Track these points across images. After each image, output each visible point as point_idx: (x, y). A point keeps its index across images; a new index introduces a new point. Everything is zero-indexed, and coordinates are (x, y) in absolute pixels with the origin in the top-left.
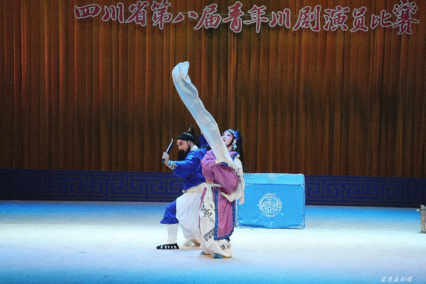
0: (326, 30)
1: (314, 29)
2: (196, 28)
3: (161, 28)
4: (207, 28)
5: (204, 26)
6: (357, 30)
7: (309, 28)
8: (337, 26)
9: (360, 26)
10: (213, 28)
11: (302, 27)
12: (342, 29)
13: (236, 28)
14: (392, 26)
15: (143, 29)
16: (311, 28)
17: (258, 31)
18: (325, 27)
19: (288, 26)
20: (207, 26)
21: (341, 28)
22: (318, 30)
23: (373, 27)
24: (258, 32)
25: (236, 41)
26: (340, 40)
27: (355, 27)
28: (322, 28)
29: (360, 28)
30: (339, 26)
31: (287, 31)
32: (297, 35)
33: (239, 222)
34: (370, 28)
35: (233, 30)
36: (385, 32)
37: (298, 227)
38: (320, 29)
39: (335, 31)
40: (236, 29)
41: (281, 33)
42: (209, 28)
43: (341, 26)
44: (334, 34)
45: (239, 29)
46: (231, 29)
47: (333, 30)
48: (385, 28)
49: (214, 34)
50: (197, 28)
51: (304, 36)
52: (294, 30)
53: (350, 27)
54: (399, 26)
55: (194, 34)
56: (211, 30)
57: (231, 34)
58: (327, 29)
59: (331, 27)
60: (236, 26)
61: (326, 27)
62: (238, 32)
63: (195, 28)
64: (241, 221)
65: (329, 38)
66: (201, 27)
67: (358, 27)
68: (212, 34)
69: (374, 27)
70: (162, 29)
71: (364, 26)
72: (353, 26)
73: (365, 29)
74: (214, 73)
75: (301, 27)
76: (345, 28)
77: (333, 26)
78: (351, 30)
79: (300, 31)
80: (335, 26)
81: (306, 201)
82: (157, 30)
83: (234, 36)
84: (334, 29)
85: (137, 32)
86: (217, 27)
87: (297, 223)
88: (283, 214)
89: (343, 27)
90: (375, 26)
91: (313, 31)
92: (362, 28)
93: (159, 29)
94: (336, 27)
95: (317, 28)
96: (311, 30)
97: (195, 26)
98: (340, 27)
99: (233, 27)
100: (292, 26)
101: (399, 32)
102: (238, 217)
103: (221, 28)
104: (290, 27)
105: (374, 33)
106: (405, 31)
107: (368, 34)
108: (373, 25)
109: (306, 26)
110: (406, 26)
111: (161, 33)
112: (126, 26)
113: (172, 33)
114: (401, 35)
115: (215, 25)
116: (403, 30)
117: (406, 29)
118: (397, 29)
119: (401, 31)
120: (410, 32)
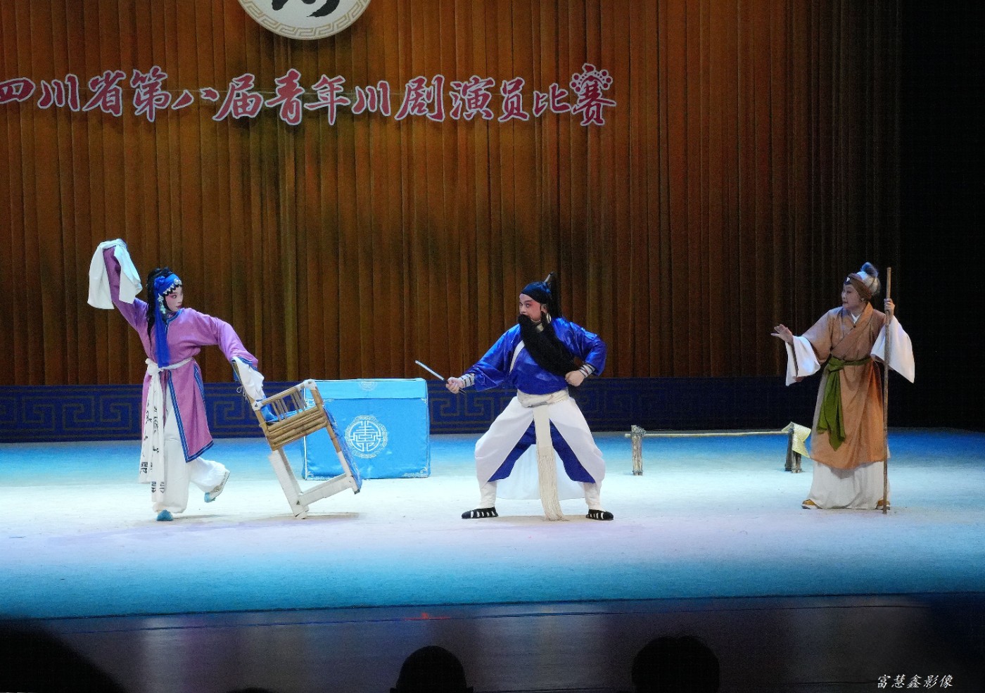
0: (454, 118)
1: (434, 117)
2: (217, 118)
3: (151, 118)
4: (237, 117)
5: (231, 113)
6: (510, 118)
7: (425, 114)
8: (474, 111)
9: (515, 111)
10: (247, 117)
11: (412, 114)
12: (483, 117)
13: (292, 116)
14: (569, 112)
15: (116, 123)
16: (428, 115)
17: (332, 120)
18: (453, 114)
19: (386, 111)
20: (237, 114)
21: (482, 114)
22: (441, 119)
23: (537, 113)
24: (332, 124)
25: (292, 139)
26: (479, 136)
27: (506, 114)
28: (447, 111)
29: (515, 114)
30: (478, 111)
31: (384, 120)
32: (404, 128)
33: (309, 470)
34: (532, 115)
35: (286, 120)
36: (558, 121)
37: (417, 474)
38: (444, 117)
39: (471, 121)
40: (291, 118)
41: (374, 126)
42: (241, 117)
43: (481, 111)
44: (470, 125)
45: (296, 119)
46: (282, 119)
47: (467, 119)
48: (558, 114)
49: (251, 128)
50: (219, 117)
51: (417, 129)
52: (398, 119)
53: (498, 112)
54: (582, 112)
55: (214, 129)
56: (245, 120)
57: (282, 128)
58: (456, 116)
59: (465, 114)
60: (292, 113)
61: (455, 114)
62: (295, 124)
63: (214, 118)
64: (314, 469)
65: (461, 132)
66: (226, 117)
67: (511, 113)
68: (248, 127)
69: (540, 114)
70: (153, 121)
71: (521, 111)
72: (502, 111)
73: (525, 116)
74: (255, 199)
75: (409, 114)
76: (488, 115)
77: (467, 111)
78: (499, 119)
79: (407, 123)
80: (470, 111)
81: (432, 427)
82: (143, 123)
83: (289, 132)
84: (469, 116)
85: (107, 128)
86: (254, 116)
87: (415, 468)
88: (389, 453)
89: (484, 114)
90: (542, 112)
91: (431, 121)
92: (519, 114)
93: (148, 121)
94: (472, 113)
95: (439, 116)
96: (428, 119)
97: (216, 114)
98: (479, 114)
99: (285, 115)
100: (394, 112)
101: (583, 122)
102: (309, 461)
103: (263, 116)
104: (389, 114)
105: (541, 124)
106: (592, 120)
107: (530, 126)
108: (538, 110)
109: (420, 111)
110: (593, 111)
111: (151, 128)
112: (84, 117)
113: (172, 127)
114: (587, 127)
115: (252, 112)
116: (589, 119)
117: (595, 117)
118: (580, 117)
119: (585, 119)
120: (601, 122)
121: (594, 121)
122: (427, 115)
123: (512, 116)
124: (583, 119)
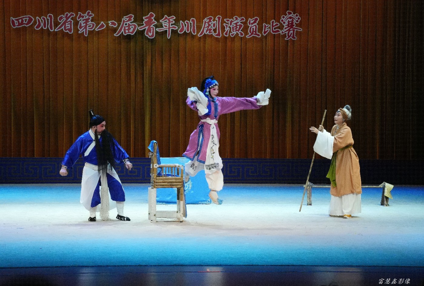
0: (226, 36)
1: (216, 35)
3: (86, 34)
4: (125, 35)
5: (122, 32)
6: (251, 36)
8: (235, 33)
9: (254, 33)
10: (130, 35)
11: (206, 33)
13: (150, 34)
14: (280, 34)
15: (70, 37)
17: (169, 37)
18: (225, 34)
19: (194, 33)
20: (125, 33)
21: (239, 34)
23: (265, 34)
24: (169, 38)
25: (150, 45)
26: (237, 44)
27: (250, 34)
28: (222, 33)
29: (254, 34)
30: (237, 33)
31: (193, 37)
32: (202, 40)
34: (262, 35)
35: (148, 36)
36: (274, 37)
37: (205, 202)
38: (221, 35)
40: (150, 35)
41: (188, 39)
42: (127, 35)
43: (238, 33)
44: (233, 39)
45: (152, 36)
46: (146, 35)
47: (232, 36)
48: (274, 34)
50: (117, 35)
51: (208, 40)
52: (200, 36)
53: (246, 33)
54: (286, 33)
55: (114, 40)
56: (129, 37)
57: (145, 40)
59: (231, 34)
60: (150, 32)
61: (226, 34)
62: (152, 38)
63: (115, 35)
65: (229, 43)
66: (121, 34)
67: (252, 34)
68: (130, 40)
69: (266, 34)
70: (87, 36)
71: (257, 33)
72: (248, 33)
73: (259, 35)
74: (133, 73)
76: (242, 34)
77: (232, 33)
78: (247, 36)
79: (204, 38)
80: (233, 33)
82: (82, 37)
83: (149, 41)
84: (232, 35)
85: (66, 38)
86: (133, 34)
87: (204, 199)
88: (192, 192)
89: (240, 34)
91: (215, 37)
92: (256, 34)
93: (84, 35)
94: (234, 34)
95: (219, 35)
96: (213, 36)
97: (115, 33)
99: (147, 34)
100: (198, 33)
101: (287, 38)
103: (137, 34)
105: (266, 38)
106: (291, 37)
107: (261, 40)
108: (265, 32)
109: (209, 32)
110: (291, 33)
111: (86, 39)
112: (56, 34)
113: (95, 39)
114: (288, 40)
115: (132, 32)
116: (289, 37)
117: (292, 36)
118: (285, 36)
119: (287, 37)
120: (295, 38)
121: (292, 38)
122: (213, 34)
123: (253, 35)
124: (286, 37)
